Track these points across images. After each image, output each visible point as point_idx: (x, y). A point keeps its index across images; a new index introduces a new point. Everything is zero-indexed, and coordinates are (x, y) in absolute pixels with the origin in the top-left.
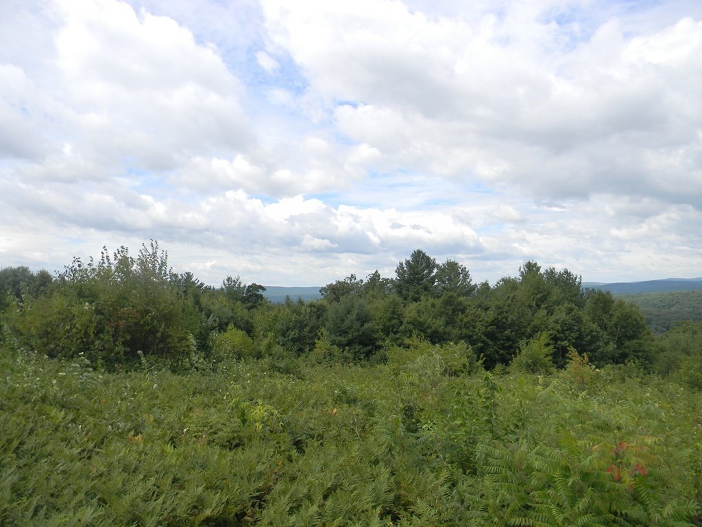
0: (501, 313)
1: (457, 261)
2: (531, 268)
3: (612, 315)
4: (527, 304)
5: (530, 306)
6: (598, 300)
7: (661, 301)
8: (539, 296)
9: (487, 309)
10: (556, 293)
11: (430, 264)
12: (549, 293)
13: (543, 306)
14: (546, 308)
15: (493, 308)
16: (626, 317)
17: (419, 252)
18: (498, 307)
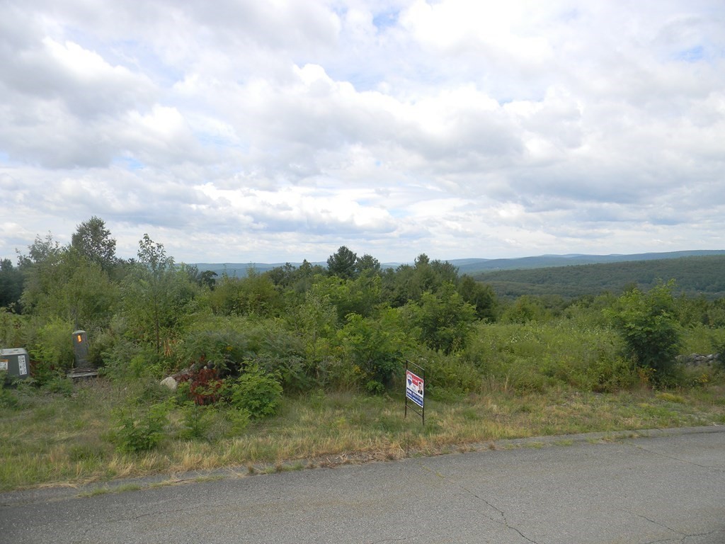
0: (402, 293)
1: (372, 256)
2: (423, 259)
3: (473, 293)
4: (418, 285)
5: (421, 287)
6: (467, 282)
7: (536, 277)
8: (427, 280)
9: (393, 290)
10: (438, 278)
11: (352, 256)
12: (434, 278)
13: (430, 287)
14: (432, 288)
15: (397, 289)
16: (482, 294)
17: (344, 248)
18: (400, 289)
